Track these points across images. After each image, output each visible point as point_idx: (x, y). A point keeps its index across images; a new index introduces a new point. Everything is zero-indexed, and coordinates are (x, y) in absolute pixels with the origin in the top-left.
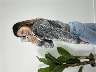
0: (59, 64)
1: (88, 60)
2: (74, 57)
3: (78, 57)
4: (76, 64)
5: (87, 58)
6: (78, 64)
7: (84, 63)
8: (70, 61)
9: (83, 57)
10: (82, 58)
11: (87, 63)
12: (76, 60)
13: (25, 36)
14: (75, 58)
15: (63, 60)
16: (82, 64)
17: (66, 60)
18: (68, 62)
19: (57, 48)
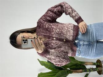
0: (63, 69)
1: (95, 67)
2: (79, 62)
3: (84, 63)
4: (81, 70)
5: (94, 64)
6: (84, 70)
7: (90, 70)
8: (75, 67)
9: (89, 62)
10: (88, 64)
11: (94, 70)
16: (88, 70)
17: (70, 65)
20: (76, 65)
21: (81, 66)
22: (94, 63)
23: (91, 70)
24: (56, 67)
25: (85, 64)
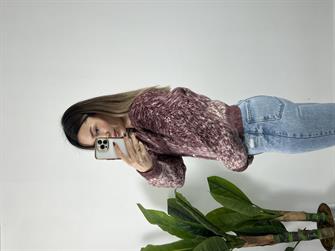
1: (312, 226)
2: (265, 211)
3: (280, 214)
4: (269, 237)
5: (310, 217)
6: (278, 237)
7: (297, 236)
8: (251, 227)
9: (296, 213)
10: (292, 217)
11: (308, 235)
13: (105, 142)
14: (266, 215)
15: (228, 221)
16: (291, 238)
17: (235, 221)
18: (242, 229)
19: (208, 179)
20: (255, 221)
21: (270, 224)
22: (311, 215)
23: (301, 235)
24: (192, 228)
25: (281, 218)
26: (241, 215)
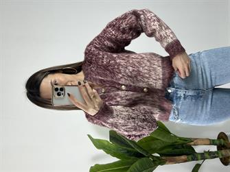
0: (144, 156)
1: (214, 148)
2: (180, 139)
3: (191, 140)
4: (183, 157)
5: (212, 142)
6: (190, 157)
7: (204, 156)
8: (170, 150)
9: (203, 139)
10: (199, 142)
11: (212, 155)
12: (183, 147)
13: (62, 89)
14: (181, 142)
15: (154, 146)
16: (199, 157)
17: (159, 146)
18: (165, 151)
20: (173, 146)
22: (213, 140)
23: (206, 155)
24: (128, 152)
25: (192, 143)
26: (163, 142)
